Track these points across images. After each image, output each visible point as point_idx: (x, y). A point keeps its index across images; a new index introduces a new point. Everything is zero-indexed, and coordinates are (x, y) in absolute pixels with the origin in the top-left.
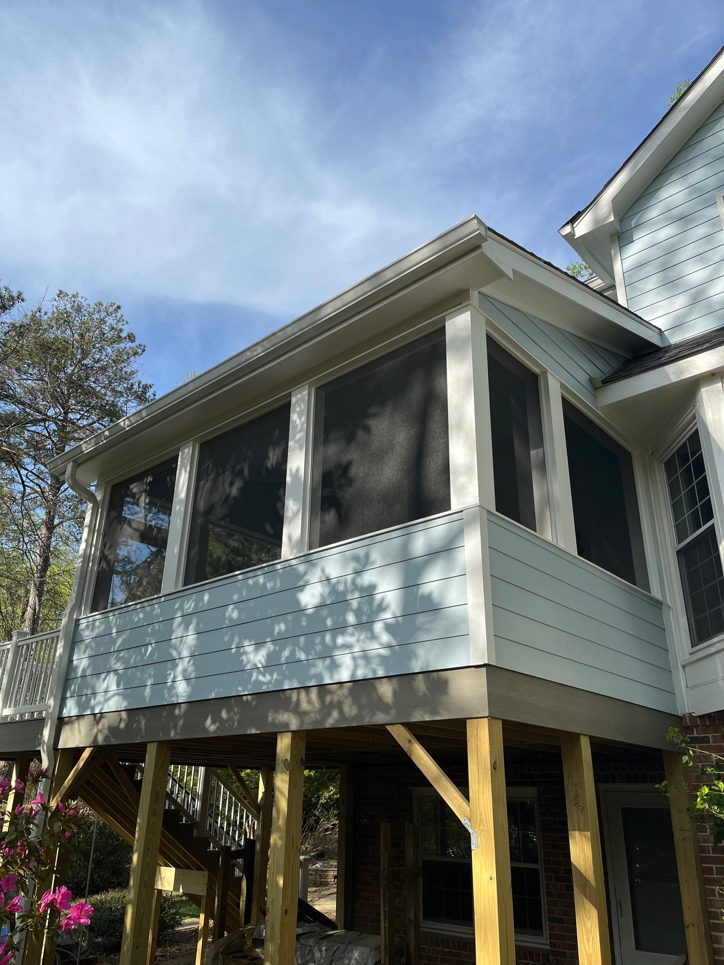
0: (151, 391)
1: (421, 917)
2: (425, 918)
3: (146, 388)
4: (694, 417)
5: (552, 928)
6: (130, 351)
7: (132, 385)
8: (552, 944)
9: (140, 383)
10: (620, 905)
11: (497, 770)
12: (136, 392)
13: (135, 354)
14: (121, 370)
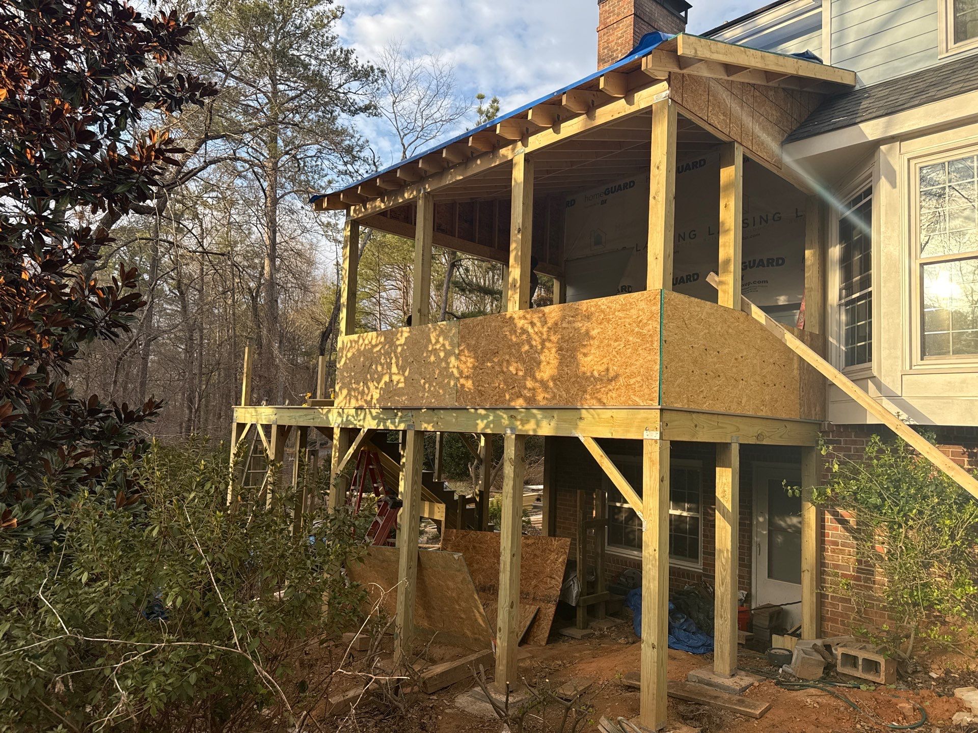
0: (353, 57)
1: (606, 544)
2: (608, 544)
3: (348, 53)
4: (871, 175)
5: (705, 559)
6: (329, 14)
7: (335, 52)
8: (704, 569)
9: (342, 49)
10: (760, 547)
11: (664, 482)
12: (339, 58)
13: (335, 17)
14: (323, 36)
